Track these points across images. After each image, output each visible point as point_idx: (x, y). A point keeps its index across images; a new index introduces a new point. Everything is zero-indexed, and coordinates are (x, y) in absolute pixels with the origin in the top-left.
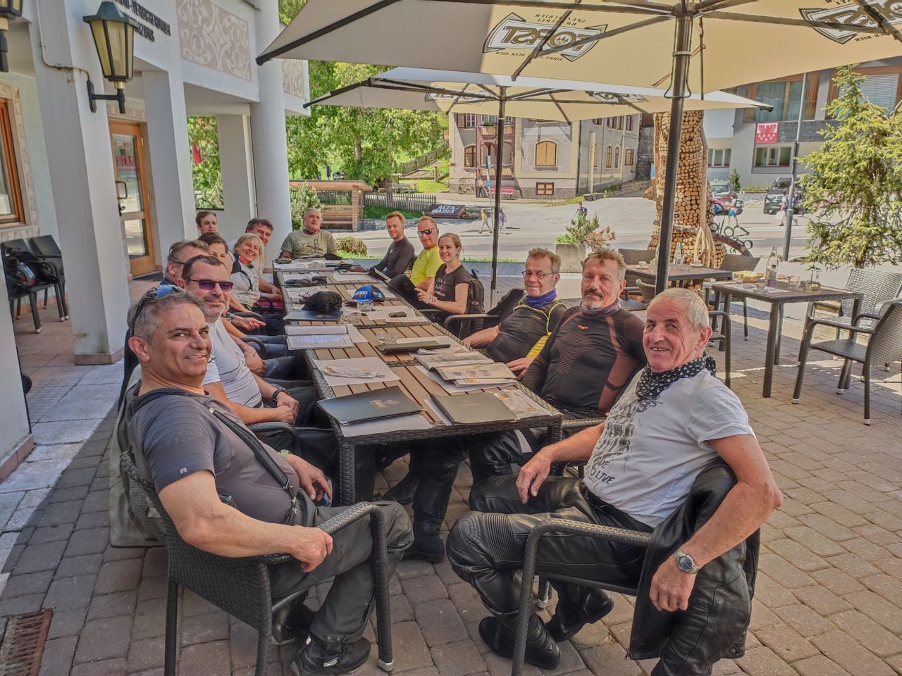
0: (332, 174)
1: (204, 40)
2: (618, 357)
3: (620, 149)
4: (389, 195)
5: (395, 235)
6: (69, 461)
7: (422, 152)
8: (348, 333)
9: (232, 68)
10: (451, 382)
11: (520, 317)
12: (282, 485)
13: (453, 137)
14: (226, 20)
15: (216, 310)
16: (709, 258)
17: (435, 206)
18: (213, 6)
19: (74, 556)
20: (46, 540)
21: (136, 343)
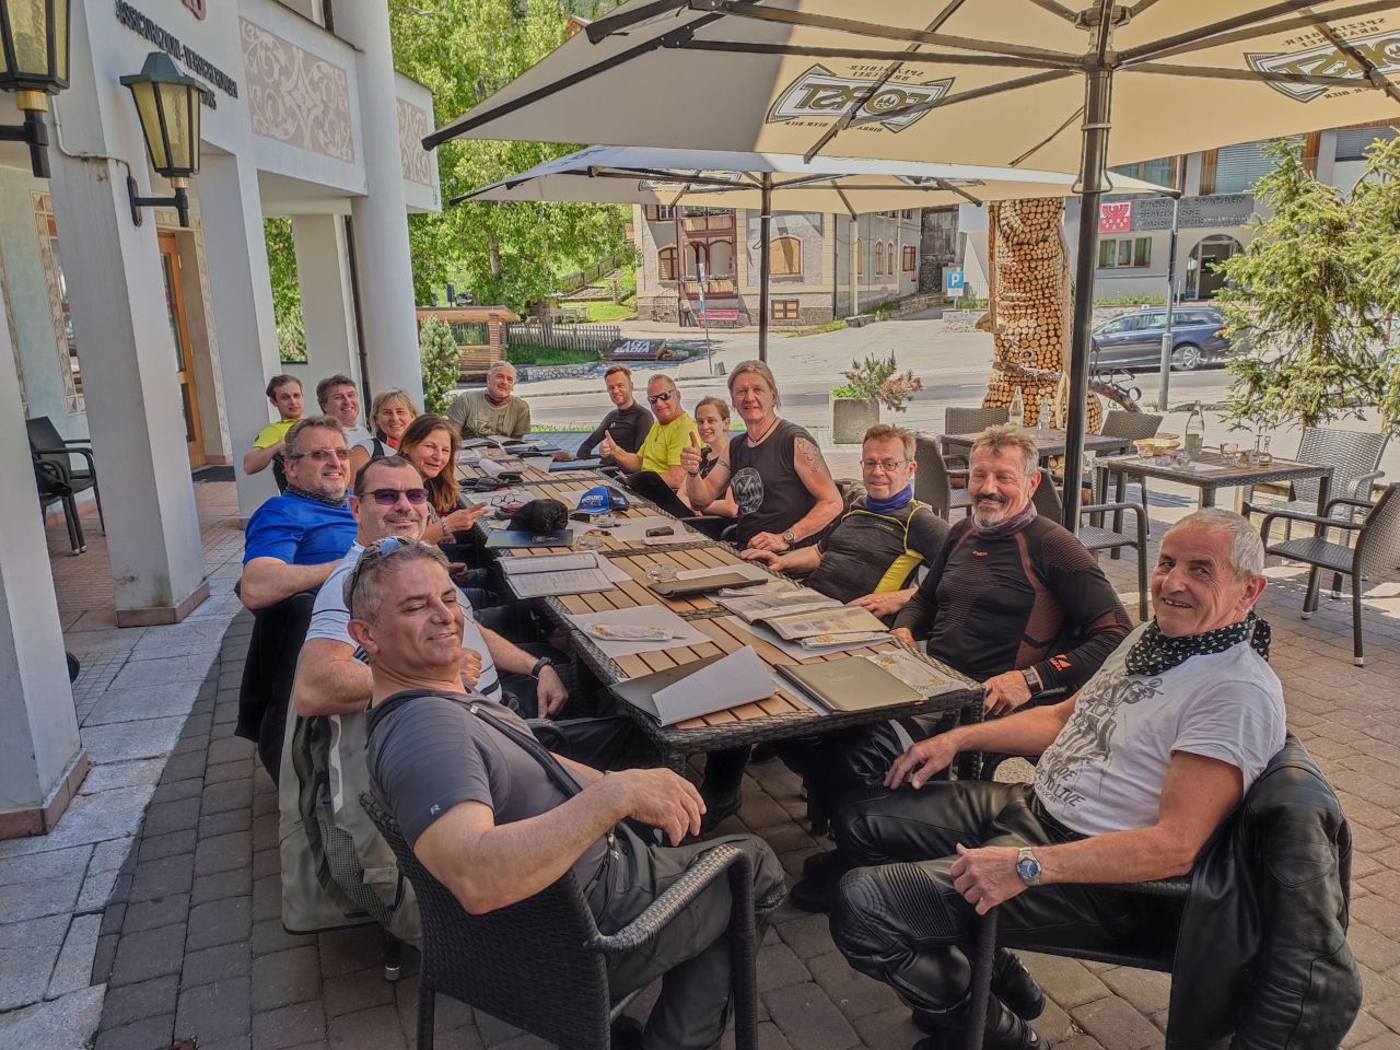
0: (456, 296)
1: (283, 101)
2: (1037, 594)
3: (895, 247)
4: (547, 325)
5: (621, 399)
6: (151, 789)
7: (596, 259)
8: (597, 567)
9: (326, 144)
10: (796, 643)
11: (857, 527)
13: (640, 234)
14: (314, 70)
17: (620, 342)
18: (294, 49)
19: (204, 949)
20: (149, 923)
21: (357, 628)
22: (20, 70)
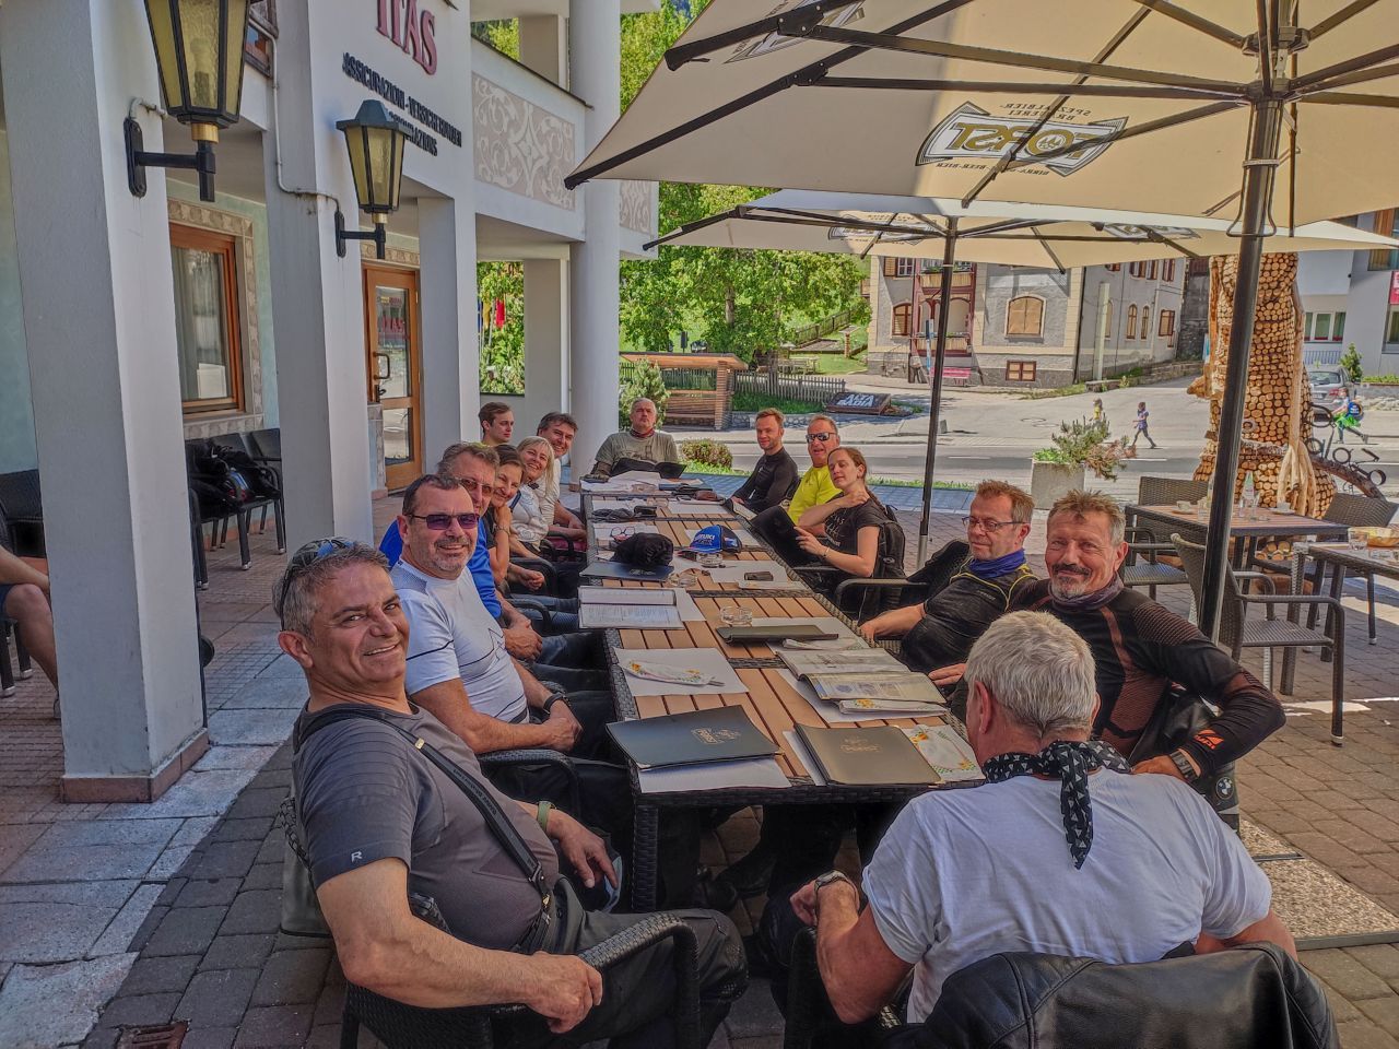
0: (689, 343)
1: (509, 151)
3: (1151, 310)
4: (773, 376)
5: (768, 445)
6: (253, 774)
7: (826, 313)
8: (675, 604)
9: (548, 193)
10: (832, 703)
12: (527, 873)
13: (877, 291)
14: (543, 124)
15: (455, 561)
16: (1305, 497)
17: (844, 395)
18: (525, 103)
19: (233, 935)
20: (198, 902)
21: (290, 640)
22: (193, 105)
